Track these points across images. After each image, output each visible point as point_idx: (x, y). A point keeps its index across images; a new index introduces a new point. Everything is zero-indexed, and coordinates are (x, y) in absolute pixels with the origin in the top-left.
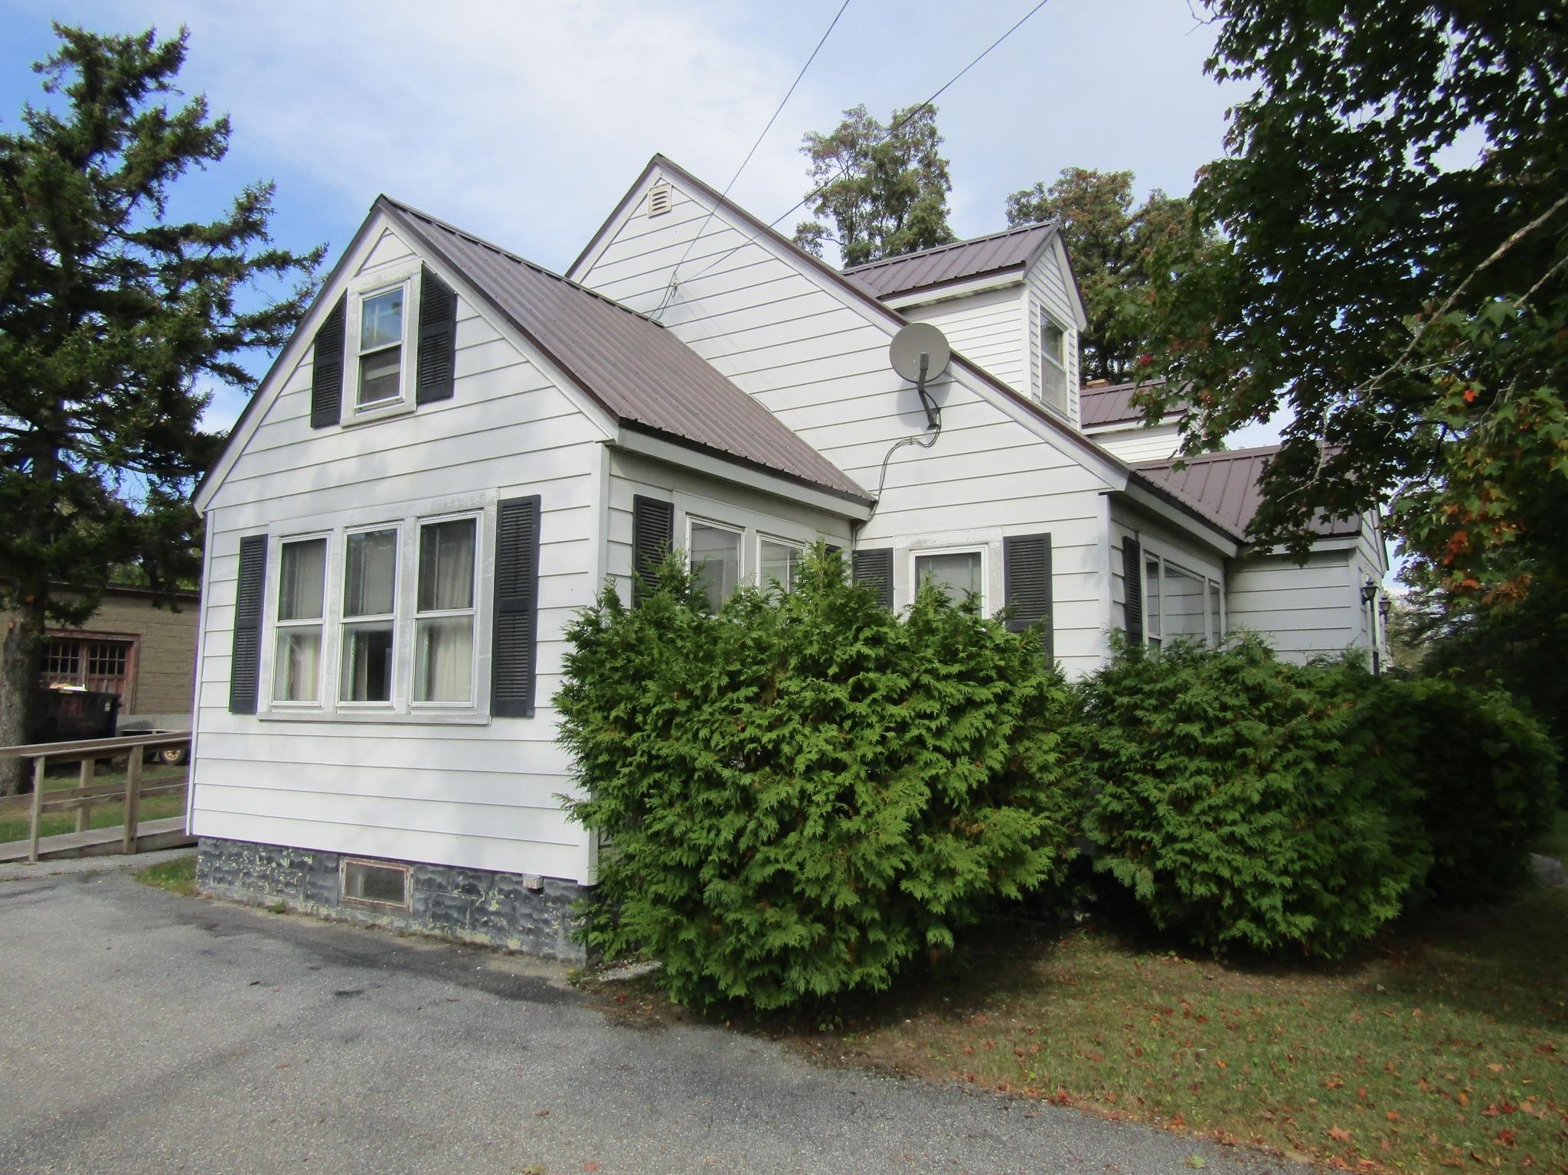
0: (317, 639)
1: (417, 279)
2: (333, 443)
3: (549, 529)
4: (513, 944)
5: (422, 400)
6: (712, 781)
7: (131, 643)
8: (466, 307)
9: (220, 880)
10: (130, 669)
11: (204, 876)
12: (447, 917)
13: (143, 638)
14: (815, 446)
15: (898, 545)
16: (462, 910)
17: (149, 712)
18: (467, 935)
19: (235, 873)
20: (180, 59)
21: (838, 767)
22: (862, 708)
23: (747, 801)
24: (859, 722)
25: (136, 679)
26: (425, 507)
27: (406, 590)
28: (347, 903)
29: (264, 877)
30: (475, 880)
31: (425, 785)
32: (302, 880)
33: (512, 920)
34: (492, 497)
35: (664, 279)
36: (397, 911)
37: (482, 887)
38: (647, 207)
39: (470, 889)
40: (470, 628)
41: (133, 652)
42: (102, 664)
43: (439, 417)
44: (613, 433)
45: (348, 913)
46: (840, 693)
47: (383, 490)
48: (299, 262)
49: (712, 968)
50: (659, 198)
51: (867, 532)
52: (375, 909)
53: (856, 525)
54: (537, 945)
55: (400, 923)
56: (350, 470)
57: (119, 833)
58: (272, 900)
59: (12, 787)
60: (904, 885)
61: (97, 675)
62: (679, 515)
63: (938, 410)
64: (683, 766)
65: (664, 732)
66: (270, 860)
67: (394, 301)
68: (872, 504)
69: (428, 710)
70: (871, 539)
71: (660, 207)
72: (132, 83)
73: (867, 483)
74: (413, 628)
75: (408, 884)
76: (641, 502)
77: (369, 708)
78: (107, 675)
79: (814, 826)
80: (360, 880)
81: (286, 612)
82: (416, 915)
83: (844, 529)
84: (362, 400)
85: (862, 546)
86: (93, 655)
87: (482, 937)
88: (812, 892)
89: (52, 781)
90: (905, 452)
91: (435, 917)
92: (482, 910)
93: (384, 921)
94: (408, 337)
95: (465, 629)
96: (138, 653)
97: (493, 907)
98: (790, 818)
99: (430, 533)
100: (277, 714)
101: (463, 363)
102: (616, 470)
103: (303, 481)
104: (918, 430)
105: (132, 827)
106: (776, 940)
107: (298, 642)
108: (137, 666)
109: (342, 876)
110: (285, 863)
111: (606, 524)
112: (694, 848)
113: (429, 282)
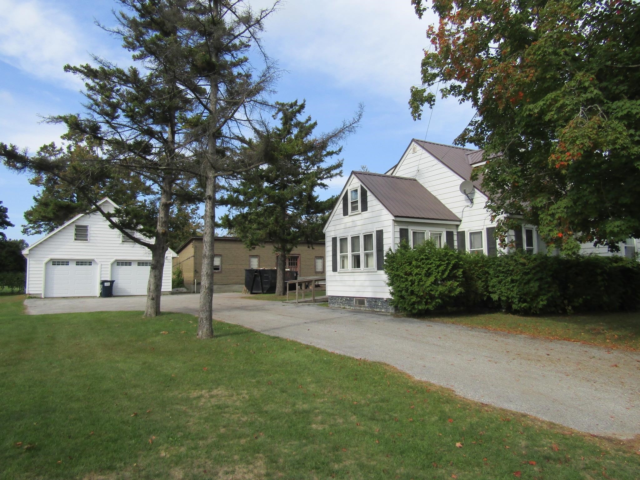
0: (347, 257)
1: (360, 187)
2: (347, 219)
3: (385, 236)
4: (383, 311)
5: (362, 211)
6: (402, 277)
7: (298, 257)
8: (369, 193)
9: (333, 304)
10: (299, 264)
11: (330, 303)
12: (372, 307)
13: (301, 255)
14: (449, 208)
15: (465, 230)
16: (374, 305)
17: (304, 276)
18: (376, 310)
19: (335, 302)
20: (304, 107)
21: (420, 274)
22: (423, 266)
23: (407, 280)
24: (423, 268)
25: (300, 267)
26: (364, 232)
27: (362, 248)
28: (356, 306)
29: (341, 302)
30: (376, 300)
31: (367, 283)
32: (347, 303)
33: (383, 306)
34: (375, 230)
35: (416, 169)
36: (364, 307)
37: (377, 301)
38: (411, 151)
39: (376, 302)
40: (373, 254)
41: (299, 259)
42: (292, 263)
43: (365, 214)
44: (394, 218)
45: (356, 308)
46: (420, 264)
47: (356, 228)
48: (335, 153)
49: (405, 306)
50: (414, 149)
51: (460, 227)
52: (360, 307)
53: (457, 226)
54: (387, 311)
55: (364, 309)
56: (350, 224)
57: (311, 299)
58: (342, 307)
59: (282, 294)
60: (431, 292)
61: (291, 266)
62: (410, 230)
63: (473, 199)
64: (398, 276)
65: (397, 271)
66: (342, 299)
67: (356, 191)
68: (461, 221)
69: (367, 269)
70: (460, 229)
71: (414, 152)
72: (294, 114)
73: (459, 216)
74: (363, 254)
75: (366, 302)
76: (401, 229)
77: (357, 269)
78: (293, 266)
79: (416, 284)
80: (358, 302)
81: (341, 252)
82: (367, 307)
83: (455, 227)
84: (352, 211)
85: (459, 230)
86: (289, 260)
87: (378, 310)
88: (416, 293)
89: (291, 292)
90: (467, 209)
91: (370, 307)
92: (378, 305)
93: (362, 309)
94: (359, 199)
95: (372, 254)
96: (300, 259)
97: (380, 304)
98: (413, 282)
99: (365, 236)
100: (341, 271)
101: (369, 204)
102: (396, 224)
103: (342, 226)
104: (469, 204)
105: (314, 298)
106: (412, 300)
107: (344, 258)
108: (300, 263)
109: (354, 301)
110: (344, 300)
111: (394, 234)
112: (401, 288)
113: (362, 188)
